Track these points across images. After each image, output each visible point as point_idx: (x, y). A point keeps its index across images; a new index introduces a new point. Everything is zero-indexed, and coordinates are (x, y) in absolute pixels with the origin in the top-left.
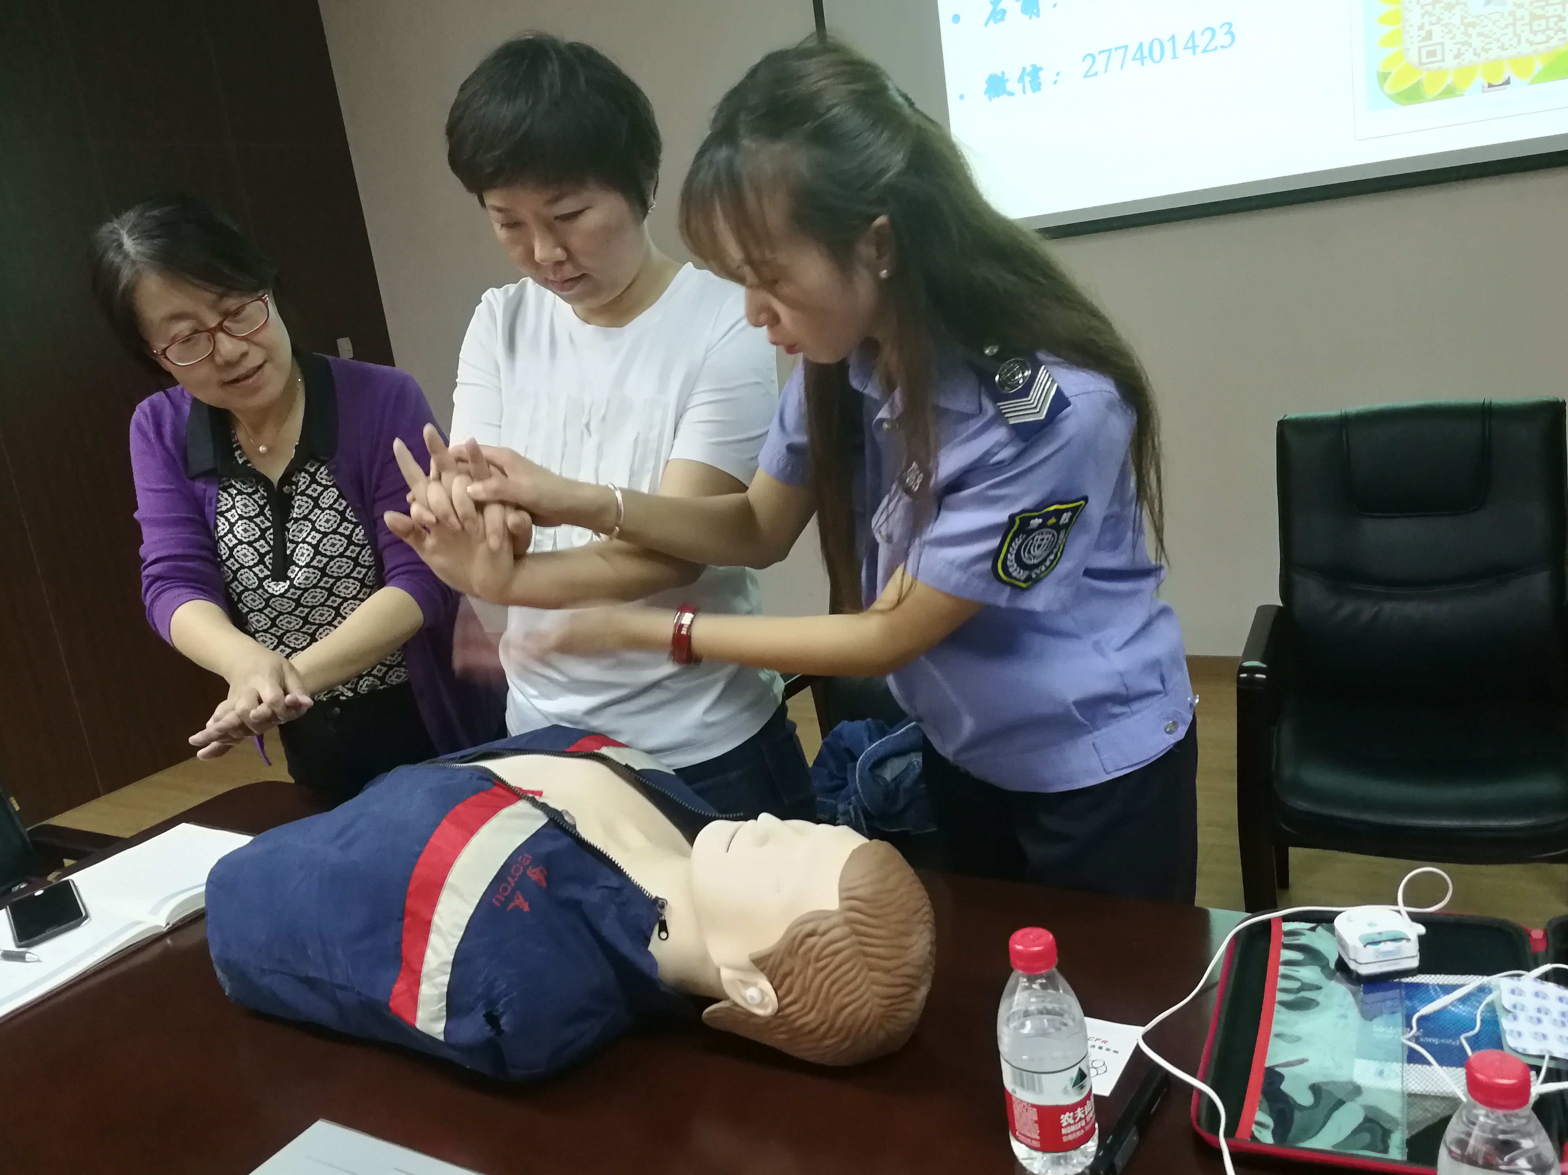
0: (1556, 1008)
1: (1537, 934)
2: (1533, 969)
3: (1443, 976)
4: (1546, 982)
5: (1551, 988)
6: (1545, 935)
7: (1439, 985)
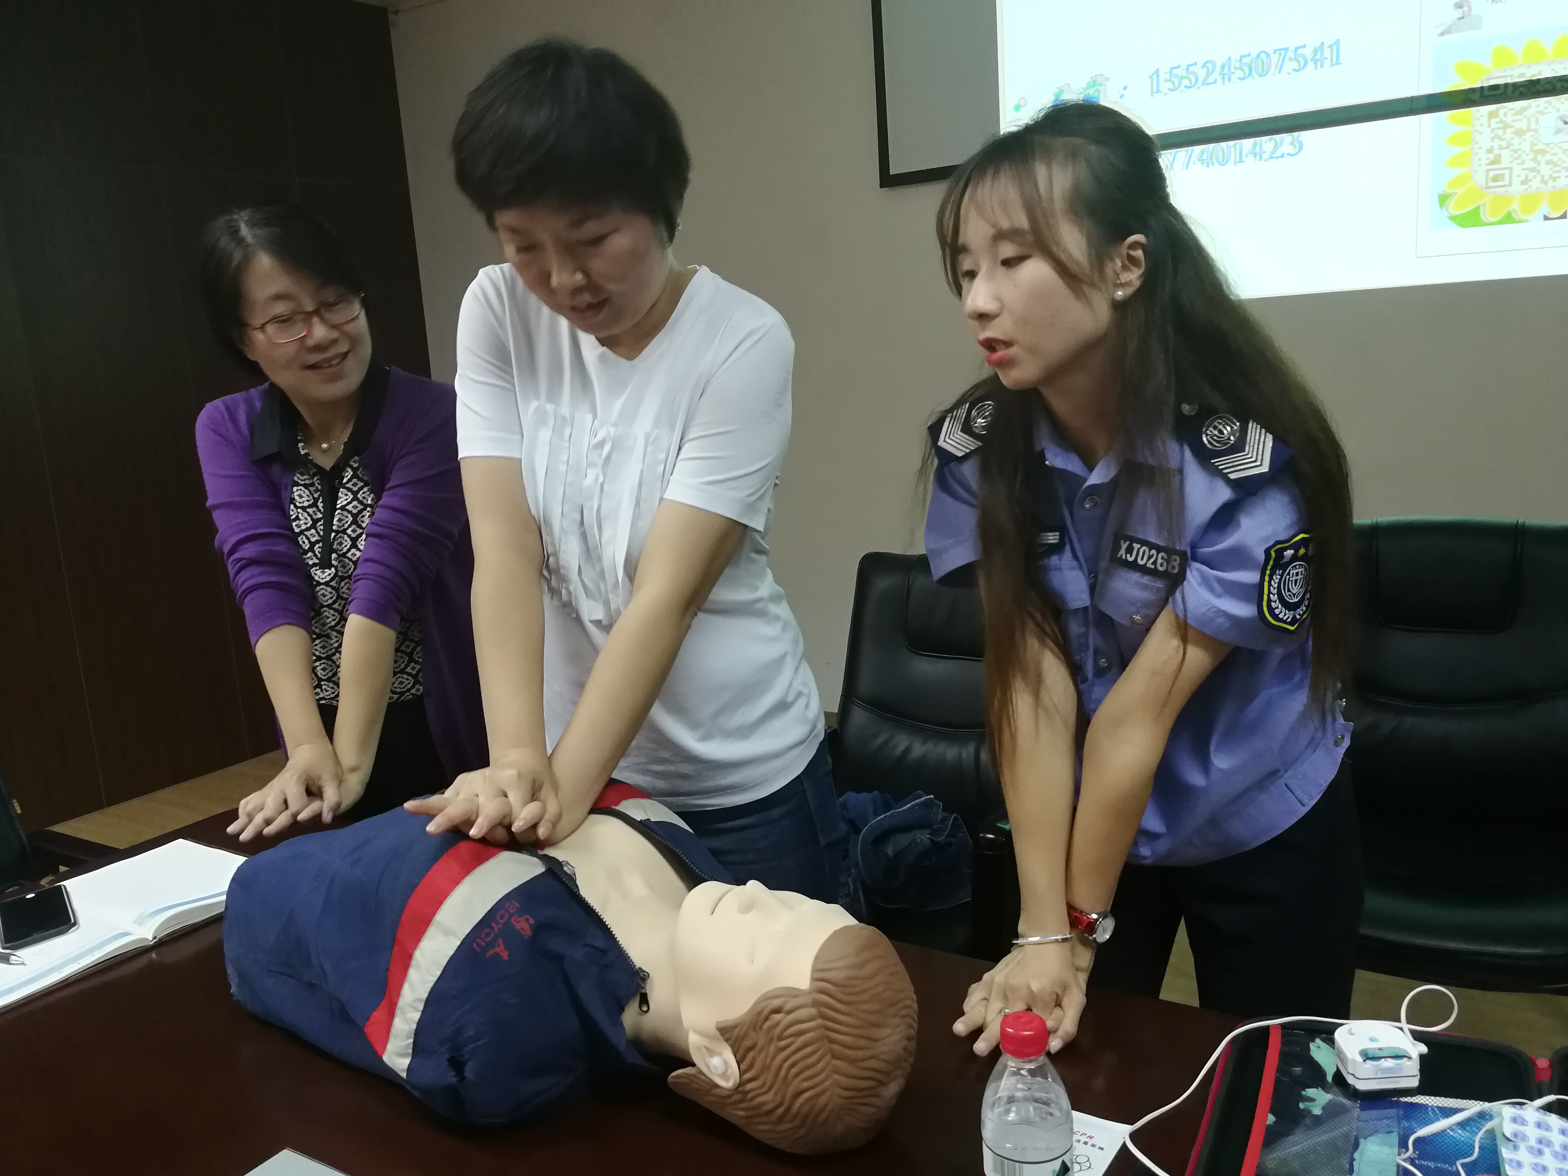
0: (1557, 1139)
1: (1542, 1063)
2: (1536, 1099)
3: (1442, 1098)
4: (1548, 1113)
5: (1554, 1120)
6: (1551, 1066)
7: (1438, 1107)
